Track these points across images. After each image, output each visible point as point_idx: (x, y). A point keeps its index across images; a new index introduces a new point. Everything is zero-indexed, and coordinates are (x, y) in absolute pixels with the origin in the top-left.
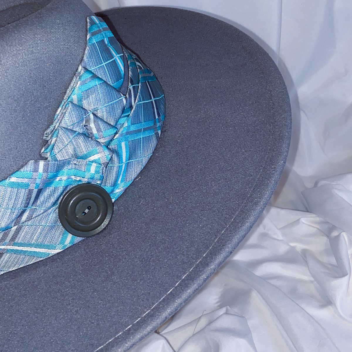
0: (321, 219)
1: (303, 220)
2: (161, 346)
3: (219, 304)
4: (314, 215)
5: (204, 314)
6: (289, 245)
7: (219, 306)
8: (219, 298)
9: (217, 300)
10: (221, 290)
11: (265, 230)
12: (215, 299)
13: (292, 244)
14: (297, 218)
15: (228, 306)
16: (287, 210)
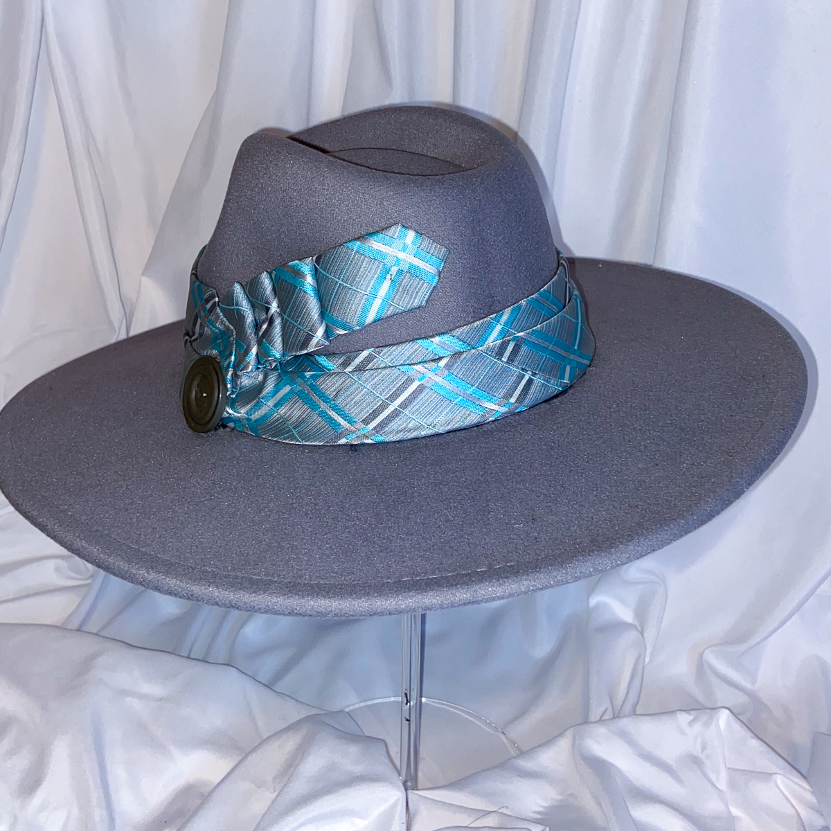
0: (815, 800)
1: (779, 779)
2: (392, 801)
3: (539, 816)
4: (807, 786)
5: (500, 811)
6: (727, 806)
7: (536, 819)
8: (546, 807)
9: (541, 809)
10: (560, 797)
11: (702, 751)
12: (539, 806)
13: (735, 811)
14: (773, 769)
15: (548, 828)
16: (763, 743)
